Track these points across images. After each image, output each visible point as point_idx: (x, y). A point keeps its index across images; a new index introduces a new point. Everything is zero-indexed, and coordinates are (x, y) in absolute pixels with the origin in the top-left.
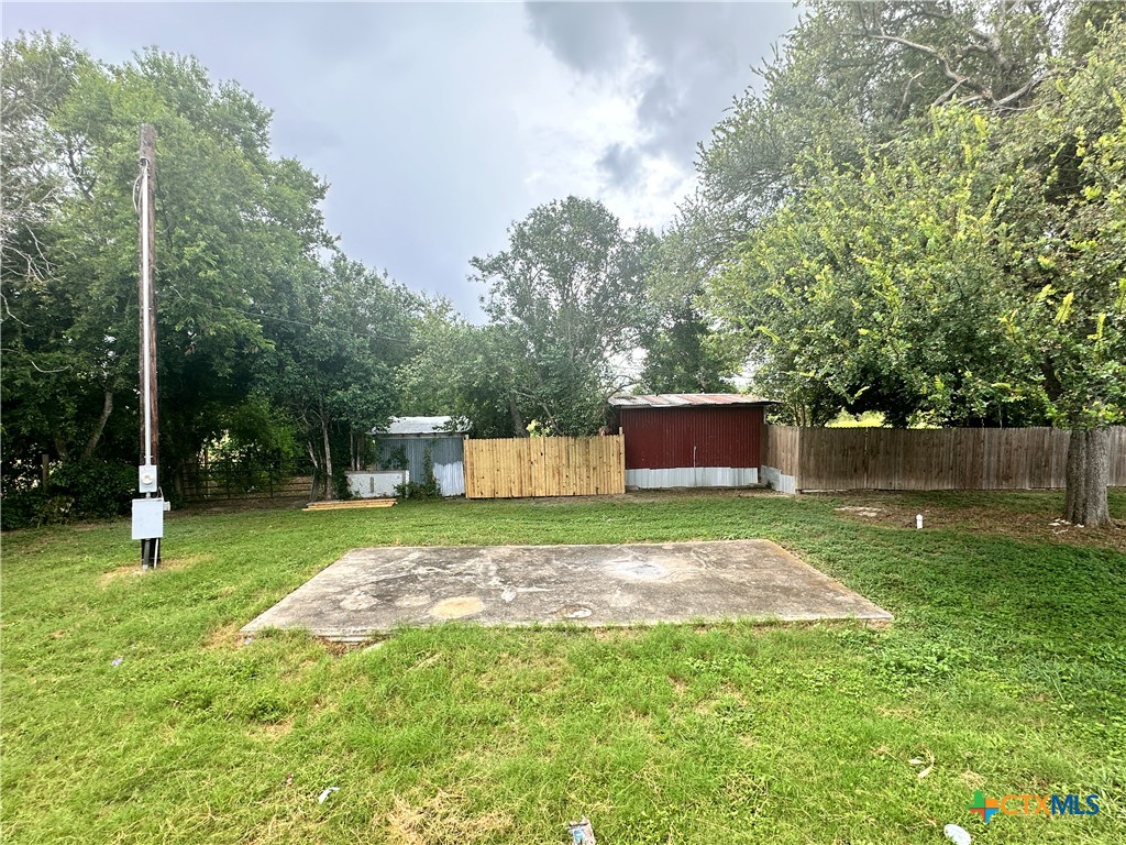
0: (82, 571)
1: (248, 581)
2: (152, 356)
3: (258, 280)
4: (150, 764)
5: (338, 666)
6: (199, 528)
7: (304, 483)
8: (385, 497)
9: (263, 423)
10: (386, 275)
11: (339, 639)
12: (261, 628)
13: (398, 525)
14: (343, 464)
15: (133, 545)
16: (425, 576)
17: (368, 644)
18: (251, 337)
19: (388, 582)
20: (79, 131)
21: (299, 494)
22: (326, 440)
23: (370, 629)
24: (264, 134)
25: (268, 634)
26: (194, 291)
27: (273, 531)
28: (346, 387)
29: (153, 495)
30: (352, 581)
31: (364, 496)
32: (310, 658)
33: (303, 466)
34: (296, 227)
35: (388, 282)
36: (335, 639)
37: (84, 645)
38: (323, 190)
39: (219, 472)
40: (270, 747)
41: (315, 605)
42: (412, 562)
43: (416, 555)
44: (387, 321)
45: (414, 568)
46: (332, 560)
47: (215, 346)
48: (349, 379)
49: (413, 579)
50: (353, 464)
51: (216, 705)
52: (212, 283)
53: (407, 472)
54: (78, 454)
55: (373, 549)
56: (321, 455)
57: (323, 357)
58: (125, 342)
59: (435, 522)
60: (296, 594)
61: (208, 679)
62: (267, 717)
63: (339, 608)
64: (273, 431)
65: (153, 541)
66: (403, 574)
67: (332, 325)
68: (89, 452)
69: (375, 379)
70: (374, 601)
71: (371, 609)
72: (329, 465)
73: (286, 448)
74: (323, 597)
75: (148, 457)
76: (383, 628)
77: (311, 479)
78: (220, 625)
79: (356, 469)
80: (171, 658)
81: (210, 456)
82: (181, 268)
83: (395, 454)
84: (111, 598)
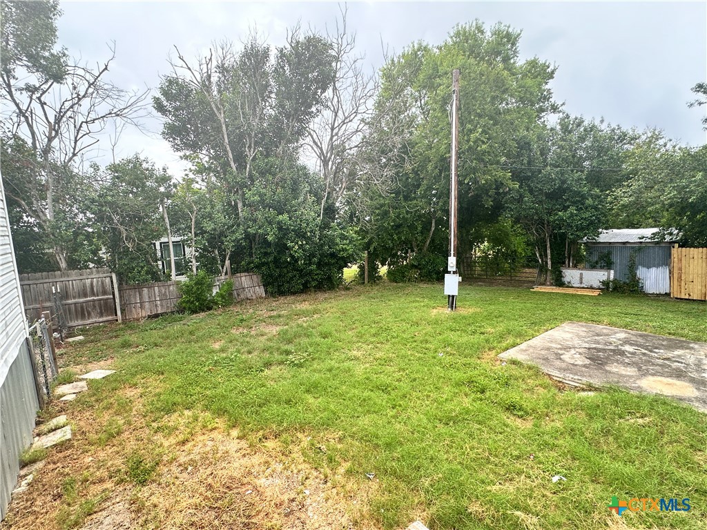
0: (424, 306)
1: (501, 328)
2: (455, 198)
3: (510, 145)
4: (457, 412)
5: (561, 397)
6: (474, 293)
7: (530, 273)
8: (591, 288)
9: (507, 235)
10: (602, 121)
11: (561, 380)
12: (510, 358)
13: (604, 310)
14: (559, 262)
15: (444, 297)
16: (632, 354)
17: (583, 390)
18: (505, 182)
19: (599, 350)
20: (424, 87)
21: (528, 279)
22: (548, 245)
23: (584, 380)
24: (516, 49)
25: (514, 362)
26: (475, 159)
27: (513, 301)
28: (565, 208)
29: (454, 273)
30: (570, 343)
31: (574, 286)
32: (541, 385)
33: (530, 262)
34: (533, 105)
35: (604, 127)
36: (558, 379)
37: (427, 342)
38: (553, 72)
39: (482, 263)
40: (519, 431)
41: (543, 352)
42: (619, 340)
43: (622, 335)
44: (601, 157)
45: (622, 345)
46: (553, 326)
47: (484, 190)
48: (568, 203)
49: (622, 353)
50: (567, 262)
51: (488, 394)
52: (484, 152)
53: (612, 272)
54: (421, 249)
55: (584, 324)
56: (544, 255)
57: (549, 189)
58: (442, 193)
59: (640, 313)
60: (530, 342)
61: (482, 378)
62: (515, 412)
63: (560, 359)
64: (513, 239)
65: (453, 296)
66: (612, 348)
67: (558, 166)
68: (425, 249)
69: (589, 201)
70: (588, 362)
71: (585, 366)
72: (549, 263)
73: (520, 250)
74: (548, 349)
75: (452, 252)
76: (596, 382)
77: (536, 271)
78: (487, 350)
79: (569, 266)
80: (464, 360)
81: (477, 253)
82: (469, 147)
83: (603, 257)
84: (436, 322)
